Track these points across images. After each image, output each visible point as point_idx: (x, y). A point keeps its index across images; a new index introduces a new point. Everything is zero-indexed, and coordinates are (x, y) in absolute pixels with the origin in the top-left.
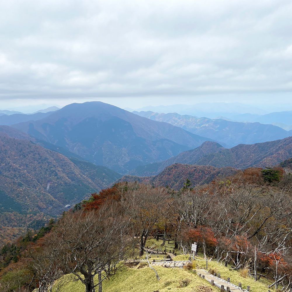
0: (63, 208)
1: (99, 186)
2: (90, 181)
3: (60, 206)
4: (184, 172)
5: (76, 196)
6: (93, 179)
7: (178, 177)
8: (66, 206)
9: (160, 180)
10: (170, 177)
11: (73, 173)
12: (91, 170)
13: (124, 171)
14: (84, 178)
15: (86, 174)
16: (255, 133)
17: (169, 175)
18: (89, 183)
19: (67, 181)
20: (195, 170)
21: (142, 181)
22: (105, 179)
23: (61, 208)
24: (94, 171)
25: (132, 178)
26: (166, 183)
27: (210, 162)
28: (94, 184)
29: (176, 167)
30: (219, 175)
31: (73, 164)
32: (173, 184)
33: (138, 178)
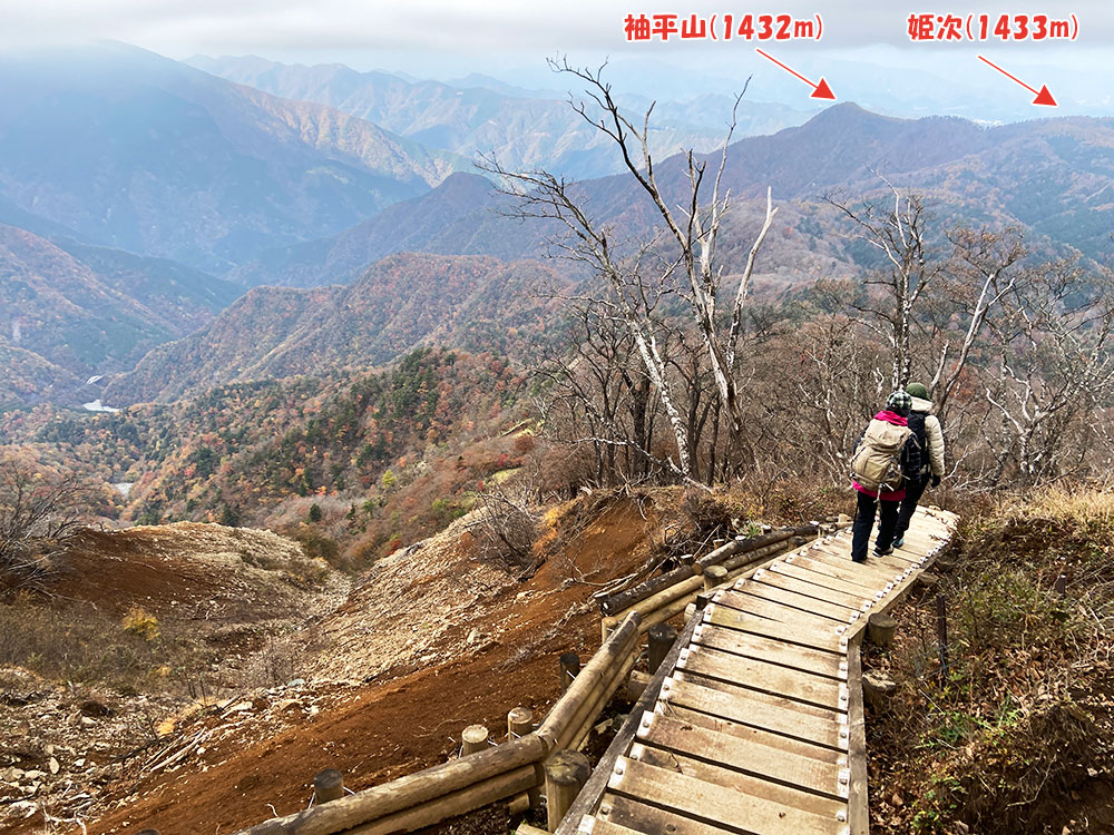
0: (84, 387)
1: (167, 319)
2: (137, 305)
3: (73, 383)
4: (422, 273)
5: (110, 350)
6: (144, 300)
7: (410, 287)
8: (92, 380)
9: (363, 299)
10: (388, 288)
11: (81, 286)
12: (130, 274)
13: (217, 265)
14: (118, 299)
15: (117, 285)
16: (574, 133)
17: (386, 283)
18: (137, 312)
19: (70, 312)
20: (449, 268)
21: (309, 300)
22: (180, 297)
23: (78, 387)
24: (141, 274)
25: (278, 293)
26: (382, 304)
27: (475, 236)
28: (149, 312)
29: (399, 261)
30: (510, 280)
31: (70, 258)
32: (400, 306)
33: (296, 293)
